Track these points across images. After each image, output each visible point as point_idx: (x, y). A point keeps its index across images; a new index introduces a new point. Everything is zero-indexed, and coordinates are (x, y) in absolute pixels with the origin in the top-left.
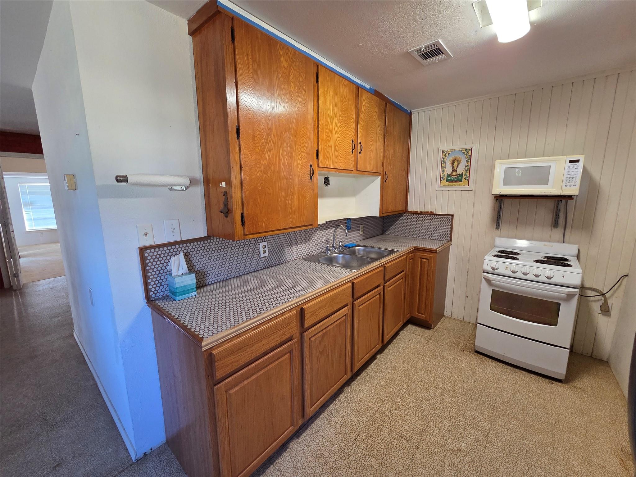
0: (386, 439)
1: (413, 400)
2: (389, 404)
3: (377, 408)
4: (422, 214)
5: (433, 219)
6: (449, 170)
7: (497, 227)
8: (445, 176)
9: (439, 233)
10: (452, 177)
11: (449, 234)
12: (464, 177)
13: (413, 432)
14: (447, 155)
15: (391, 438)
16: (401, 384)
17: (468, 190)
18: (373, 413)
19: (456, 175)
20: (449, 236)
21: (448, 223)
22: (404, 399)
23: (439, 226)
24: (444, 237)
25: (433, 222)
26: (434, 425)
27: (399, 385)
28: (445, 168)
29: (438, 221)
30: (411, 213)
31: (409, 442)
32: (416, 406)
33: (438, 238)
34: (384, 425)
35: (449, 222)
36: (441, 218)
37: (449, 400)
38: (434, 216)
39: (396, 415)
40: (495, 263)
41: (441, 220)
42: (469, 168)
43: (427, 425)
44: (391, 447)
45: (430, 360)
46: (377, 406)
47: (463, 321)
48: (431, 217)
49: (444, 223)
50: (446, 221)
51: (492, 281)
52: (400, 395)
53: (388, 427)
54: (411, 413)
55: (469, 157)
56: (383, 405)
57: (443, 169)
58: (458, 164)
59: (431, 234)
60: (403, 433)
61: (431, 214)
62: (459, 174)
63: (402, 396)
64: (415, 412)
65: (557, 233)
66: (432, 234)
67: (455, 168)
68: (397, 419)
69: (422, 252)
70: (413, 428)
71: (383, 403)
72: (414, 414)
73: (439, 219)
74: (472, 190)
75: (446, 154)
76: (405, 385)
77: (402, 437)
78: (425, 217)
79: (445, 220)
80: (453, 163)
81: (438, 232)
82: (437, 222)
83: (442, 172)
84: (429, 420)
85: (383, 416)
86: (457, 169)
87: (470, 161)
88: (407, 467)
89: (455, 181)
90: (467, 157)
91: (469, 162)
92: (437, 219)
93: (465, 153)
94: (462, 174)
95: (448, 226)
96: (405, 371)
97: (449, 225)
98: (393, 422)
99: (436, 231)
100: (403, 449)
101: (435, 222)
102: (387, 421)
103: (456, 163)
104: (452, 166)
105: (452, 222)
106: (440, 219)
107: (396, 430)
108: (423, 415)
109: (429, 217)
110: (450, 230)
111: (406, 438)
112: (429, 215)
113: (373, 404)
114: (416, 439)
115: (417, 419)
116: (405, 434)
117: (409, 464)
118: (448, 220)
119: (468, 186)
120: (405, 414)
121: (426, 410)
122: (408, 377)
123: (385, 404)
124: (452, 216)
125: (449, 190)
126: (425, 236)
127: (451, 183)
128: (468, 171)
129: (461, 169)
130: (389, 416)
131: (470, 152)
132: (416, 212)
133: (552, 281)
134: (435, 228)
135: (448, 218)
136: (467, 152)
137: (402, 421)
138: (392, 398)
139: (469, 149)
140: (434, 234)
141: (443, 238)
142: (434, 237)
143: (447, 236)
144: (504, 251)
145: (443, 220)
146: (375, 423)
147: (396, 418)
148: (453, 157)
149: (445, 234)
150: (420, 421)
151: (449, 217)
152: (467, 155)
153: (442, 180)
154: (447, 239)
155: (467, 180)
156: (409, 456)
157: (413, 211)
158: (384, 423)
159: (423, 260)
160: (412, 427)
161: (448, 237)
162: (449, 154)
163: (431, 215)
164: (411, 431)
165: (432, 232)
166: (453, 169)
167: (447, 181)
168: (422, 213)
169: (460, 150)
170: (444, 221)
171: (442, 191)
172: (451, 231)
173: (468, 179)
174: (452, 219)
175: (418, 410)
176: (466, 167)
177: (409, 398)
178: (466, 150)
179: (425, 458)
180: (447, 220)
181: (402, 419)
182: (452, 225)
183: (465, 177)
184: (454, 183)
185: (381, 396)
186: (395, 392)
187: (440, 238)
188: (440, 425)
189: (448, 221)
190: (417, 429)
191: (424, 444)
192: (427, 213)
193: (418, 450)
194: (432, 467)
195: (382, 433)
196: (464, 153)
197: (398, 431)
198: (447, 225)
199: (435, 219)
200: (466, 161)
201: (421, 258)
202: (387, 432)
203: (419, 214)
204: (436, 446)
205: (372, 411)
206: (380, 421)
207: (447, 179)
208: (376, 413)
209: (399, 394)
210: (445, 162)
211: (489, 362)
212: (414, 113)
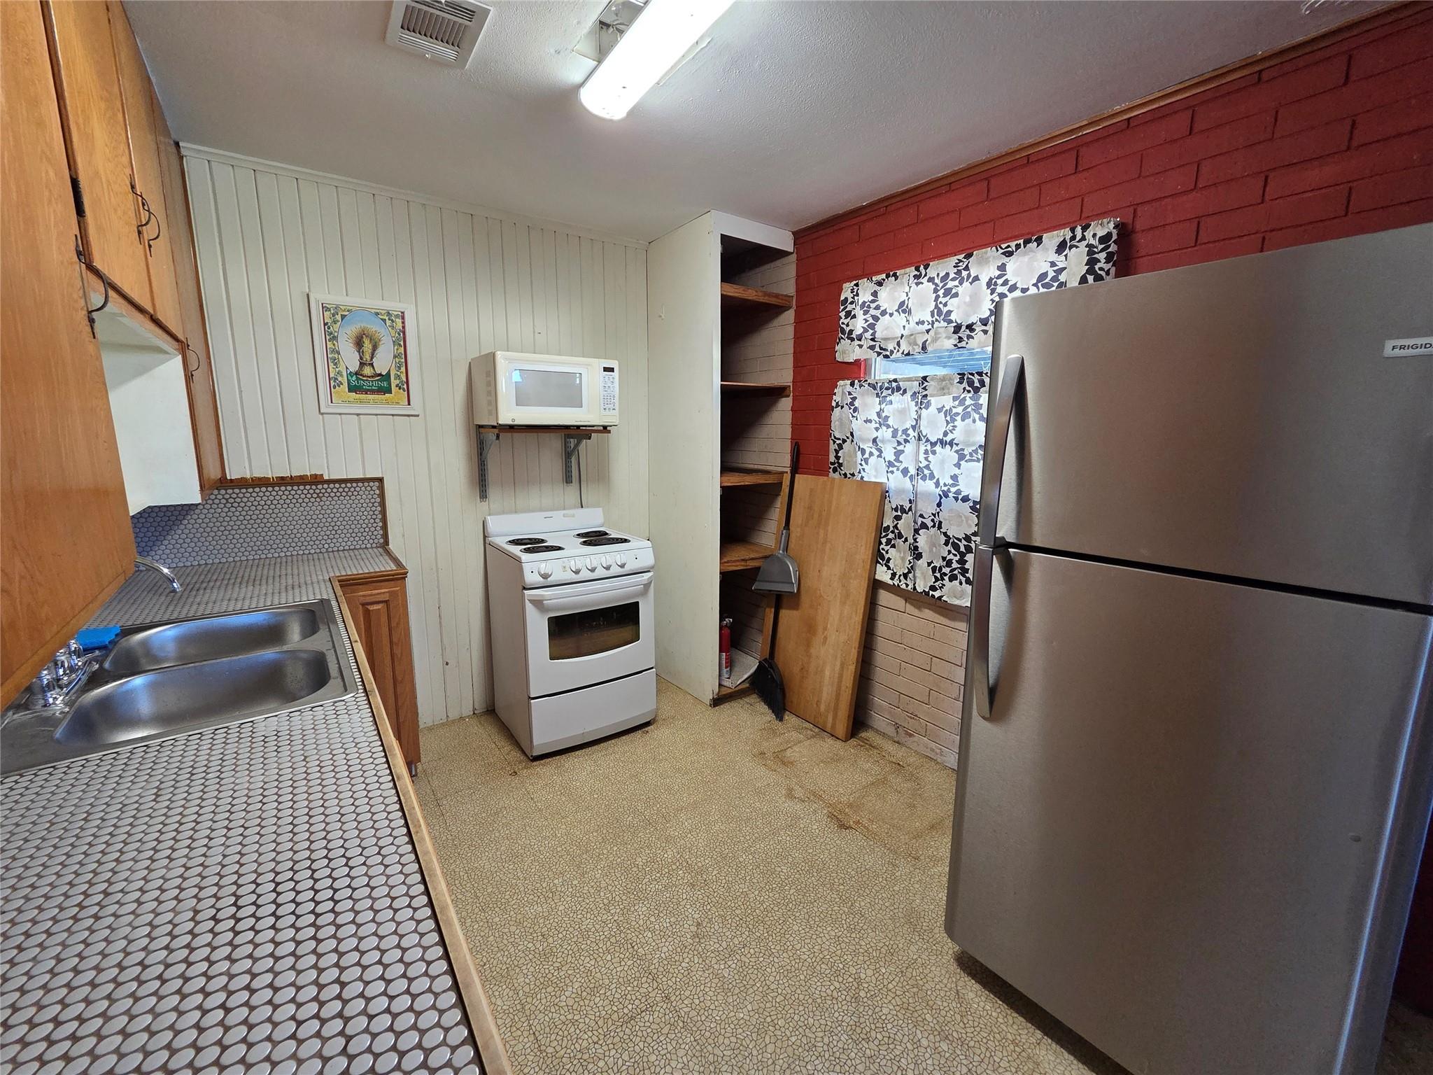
0: (620, 1062)
1: (560, 936)
2: (539, 997)
3: (532, 1038)
4: (286, 485)
5: (326, 495)
6: (350, 360)
7: (483, 495)
8: (342, 376)
9: (351, 531)
10: (363, 380)
11: (378, 528)
12: (394, 382)
13: (631, 985)
14: (338, 317)
15: (624, 1045)
16: (505, 937)
17: (408, 416)
18: (538, 1059)
19: (372, 377)
20: (381, 532)
21: (373, 501)
22: (546, 955)
23: (346, 510)
24: (368, 537)
25: (328, 503)
26: (637, 933)
27: (506, 942)
28: (338, 353)
29: (342, 498)
30: (242, 483)
31: (649, 1009)
32: (580, 940)
33: (349, 543)
34: (585, 1044)
35: (375, 496)
36: (350, 488)
37: (600, 871)
38: (326, 486)
39: (576, 999)
40: (543, 565)
41: (350, 494)
42: (403, 360)
43: (629, 945)
44: (645, 1059)
45: (489, 837)
46: (526, 1034)
47: (448, 724)
48: (318, 491)
49: (362, 501)
50: (366, 495)
51: (545, 602)
52: (531, 956)
53: (595, 1039)
54: (589, 963)
55: (399, 334)
56: (533, 1017)
57: (334, 358)
58: (375, 348)
59: (326, 537)
60: (626, 1011)
61: (316, 480)
62: (380, 375)
63: (537, 956)
64: (592, 953)
65: (571, 492)
66: (331, 536)
67: (367, 357)
68: (587, 1002)
69: (361, 587)
70: (625, 980)
71: (528, 1013)
72: (596, 956)
73: (344, 494)
74: (418, 416)
75: (334, 315)
76: (513, 929)
77: (632, 1018)
78: (299, 492)
79: (361, 493)
80: (359, 344)
81: (348, 527)
82: (339, 502)
83: (331, 365)
84: (623, 935)
85: (561, 1033)
86: (372, 359)
87: (402, 343)
88: (698, 1048)
89: (373, 392)
90: (393, 332)
91: (400, 345)
92: (338, 494)
93: (388, 323)
94: (389, 374)
95: (374, 509)
96: (478, 905)
97: (376, 504)
98: (590, 1016)
99: (342, 527)
100: (659, 1032)
101: (334, 503)
102: (578, 1031)
103: (367, 346)
104: (359, 352)
105: (382, 495)
106: (347, 493)
107: (610, 1022)
108: (606, 940)
109: (311, 491)
110: (380, 516)
111: (639, 1010)
112: (311, 484)
113: (512, 1043)
114: (650, 989)
115: (609, 958)
116: (630, 1007)
117: (692, 1039)
118: (372, 492)
119: (409, 404)
120: (584, 975)
121: (597, 926)
122: (497, 909)
123: (533, 1008)
124: (381, 480)
125: (358, 415)
126: (309, 547)
127: (363, 396)
128: (403, 369)
129: (384, 362)
130: (570, 1017)
131: (399, 321)
132: (260, 479)
133: (627, 569)
134: (335, 519)
135: (369, 488)
136: (392, 321)
137: (598, 995)
138: (527, 981)
139: (396, 313)
140: (337, 536)
141: (366, 542)
142: (338, 544)
143: (375, 533)
144: (518, 540)
145: (356, 493)
146: (567, 1067)
147: (582, 1003)
148: (358, 327)
149: (367, 530)
150: (617, 955)
151: (371, 484)
152: (393, 327)
153: (335, 387)
154: (376, 541)
155: (404, 391)
156: (679, 1028)
157: (248, 476)
158: (580, 1041)
159: (371, 608)
160: (621, 980)
161: (379, 537)
162: (343, 317)
163: (316, 484)
164: (629, 988)
165: (328, 533)
166: (361, 358)
167: (352, 389)
168: (282, 481)
169: (373, 311)
170: (359, 497)
171: (339, 416)
172: (384, 520)
173: (406, 386)
174: (382, 488)
175: (589, 942)
176: (395, 357)
177: (551, 940)
178: (389, 314)
179: (692, 997)
180: (367, 493)
181: (593, 991)
182: (383, 504)
183: (398, 382)
184: (371, 397)
185: (504, 1007)
186: (516, 963)
187: (355, 543)
188: (641, 922)
189: (370, 497)
190: (629, 972)
191: (664, 979)
192: (301, 481)
193: (673, 998)
194: (711, 993)
195: (601, 1064)
196: (384, 320)
197: (615, 1017)
198: (371, 505)
199: (333, 494)
200: (394, 342)
201: (363, 605)
202: (605, 1048)
203: (273, 485)
204: (677, 958)
205: (531, 1058)
206: (569, 1051)
207: (349, 384)
208: (543, 1048)
209: (527, 958)
210: (335, 338)
211: (569, 761)
212: (192, 154)
